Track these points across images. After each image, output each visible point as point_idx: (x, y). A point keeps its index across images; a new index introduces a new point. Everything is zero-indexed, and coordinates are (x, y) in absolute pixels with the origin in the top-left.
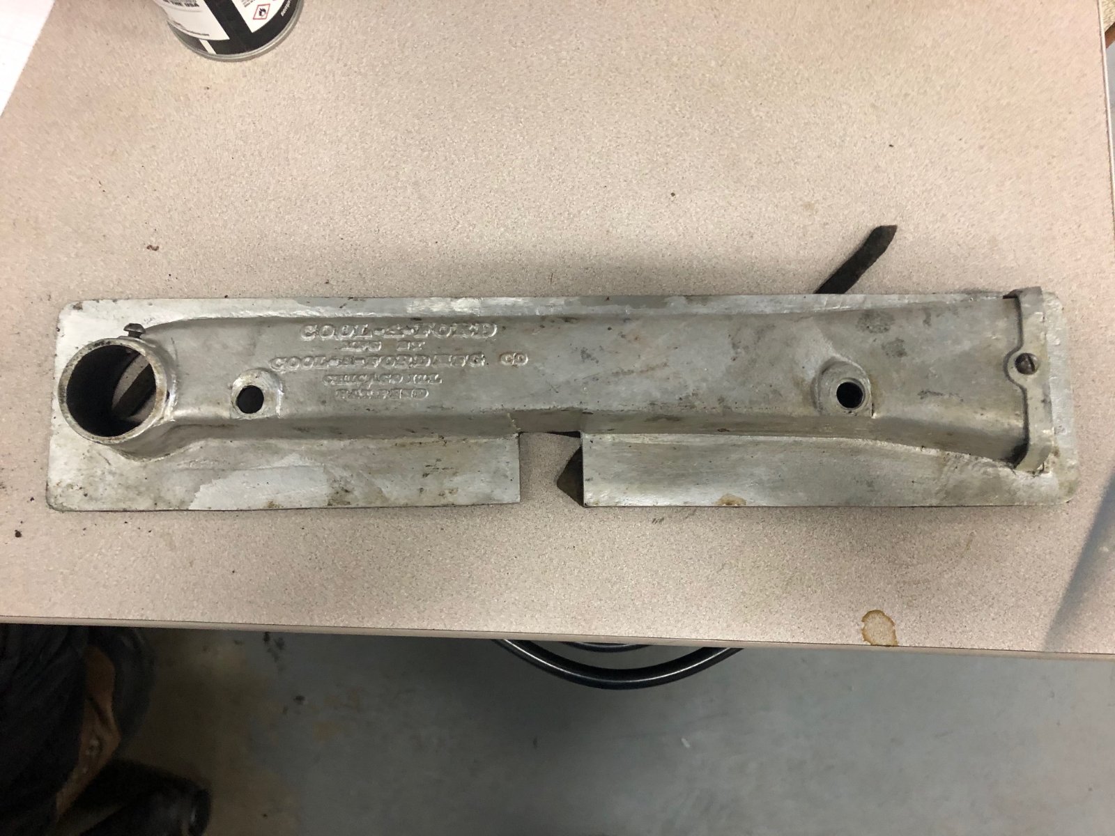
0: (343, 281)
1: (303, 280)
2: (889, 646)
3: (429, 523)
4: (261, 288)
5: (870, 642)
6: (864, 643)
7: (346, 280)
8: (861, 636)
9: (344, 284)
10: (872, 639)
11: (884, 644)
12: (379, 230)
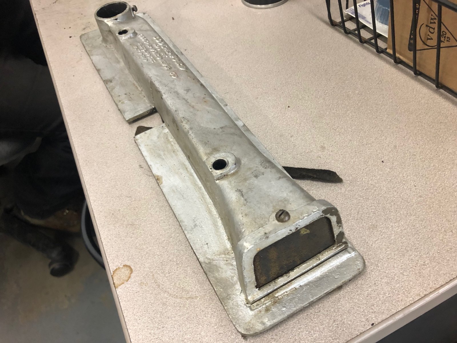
2: (114, 285)
5: (113, 274)
6: (112, 272)
8: (115, 268)
10: (115, 274)
11: (114, 282)
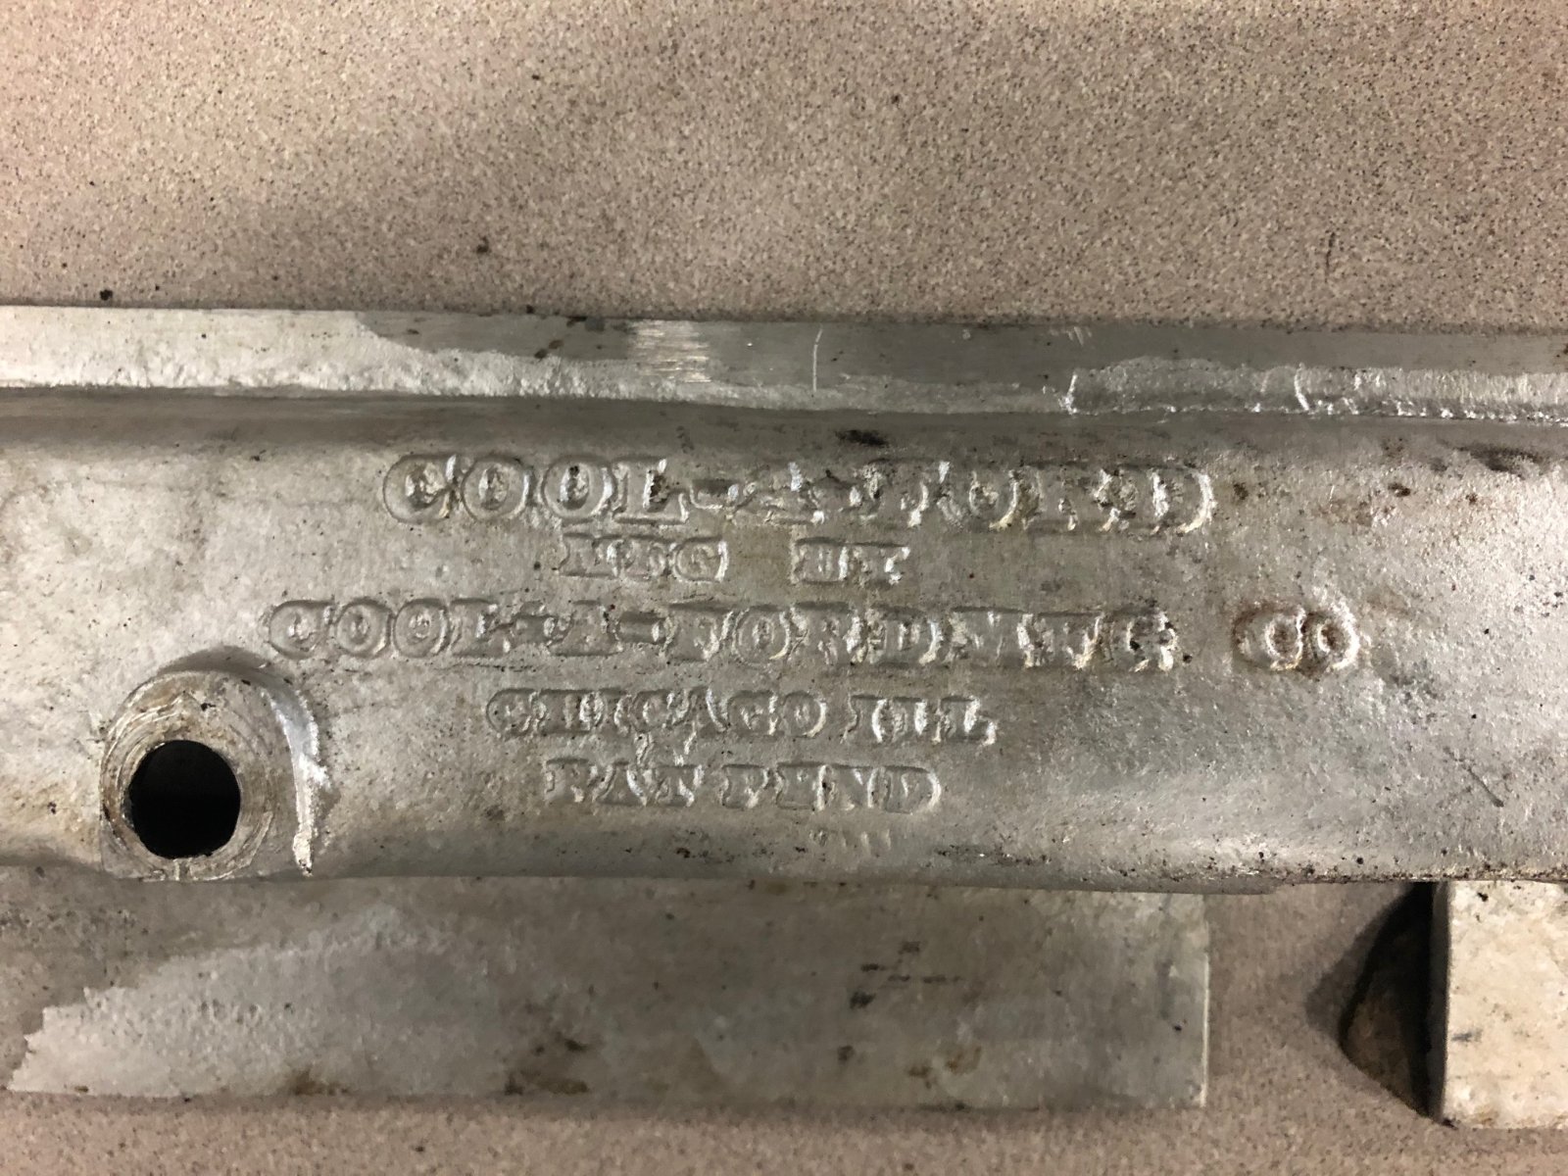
0: (543, 246)
1: (391, 235)
3: (863, 1146)
4: (233, 266)
7: (553, 240)
9: (545, 254)
12: (675, 46)
